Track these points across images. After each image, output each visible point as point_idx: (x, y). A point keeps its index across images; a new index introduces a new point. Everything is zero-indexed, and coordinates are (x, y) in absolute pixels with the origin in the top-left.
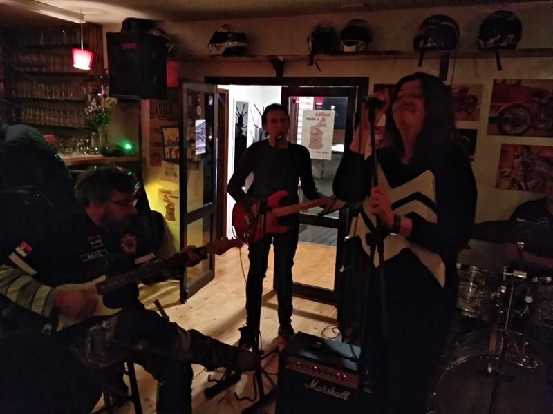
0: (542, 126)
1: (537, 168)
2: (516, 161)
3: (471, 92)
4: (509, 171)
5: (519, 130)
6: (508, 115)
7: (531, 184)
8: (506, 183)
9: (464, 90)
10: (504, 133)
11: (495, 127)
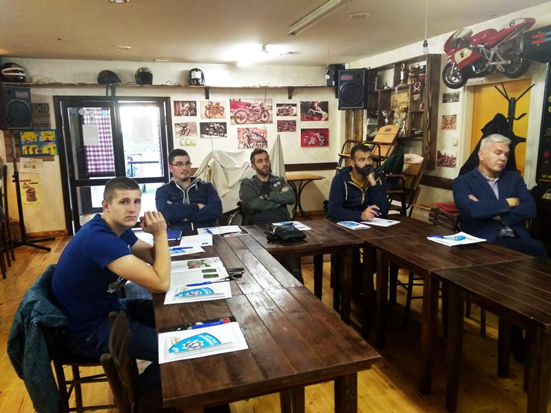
0: (251, 119)
1: (253, 137)
2: (245, 135)
3: (221, 105)
4: (242, 140)
5: (243, 121)
6: (238, 115)
7: (252, 145)
8: (242, 146)
9: (218, 104)
10: (238, 123)
11: (233, 120)
